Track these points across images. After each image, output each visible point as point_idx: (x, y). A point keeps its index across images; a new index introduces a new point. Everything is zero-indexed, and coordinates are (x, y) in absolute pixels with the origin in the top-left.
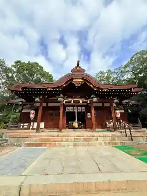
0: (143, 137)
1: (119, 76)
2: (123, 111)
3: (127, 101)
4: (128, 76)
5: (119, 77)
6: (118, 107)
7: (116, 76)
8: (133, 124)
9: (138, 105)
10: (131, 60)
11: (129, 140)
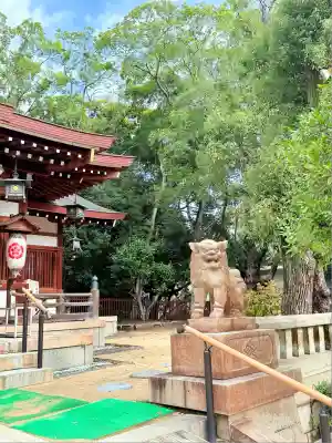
0: (83, 346)
1: (75, 74)
2: (52, 242)
3: (71, 200)
4: (108, 92)
5: (73, 82)
6: (23, 221)
7: (58, 70)
8: (72, 300)
9: (110, 222)
10: (126, 23)
11: (30, 365)
